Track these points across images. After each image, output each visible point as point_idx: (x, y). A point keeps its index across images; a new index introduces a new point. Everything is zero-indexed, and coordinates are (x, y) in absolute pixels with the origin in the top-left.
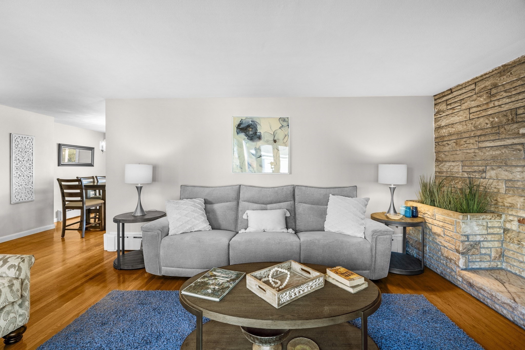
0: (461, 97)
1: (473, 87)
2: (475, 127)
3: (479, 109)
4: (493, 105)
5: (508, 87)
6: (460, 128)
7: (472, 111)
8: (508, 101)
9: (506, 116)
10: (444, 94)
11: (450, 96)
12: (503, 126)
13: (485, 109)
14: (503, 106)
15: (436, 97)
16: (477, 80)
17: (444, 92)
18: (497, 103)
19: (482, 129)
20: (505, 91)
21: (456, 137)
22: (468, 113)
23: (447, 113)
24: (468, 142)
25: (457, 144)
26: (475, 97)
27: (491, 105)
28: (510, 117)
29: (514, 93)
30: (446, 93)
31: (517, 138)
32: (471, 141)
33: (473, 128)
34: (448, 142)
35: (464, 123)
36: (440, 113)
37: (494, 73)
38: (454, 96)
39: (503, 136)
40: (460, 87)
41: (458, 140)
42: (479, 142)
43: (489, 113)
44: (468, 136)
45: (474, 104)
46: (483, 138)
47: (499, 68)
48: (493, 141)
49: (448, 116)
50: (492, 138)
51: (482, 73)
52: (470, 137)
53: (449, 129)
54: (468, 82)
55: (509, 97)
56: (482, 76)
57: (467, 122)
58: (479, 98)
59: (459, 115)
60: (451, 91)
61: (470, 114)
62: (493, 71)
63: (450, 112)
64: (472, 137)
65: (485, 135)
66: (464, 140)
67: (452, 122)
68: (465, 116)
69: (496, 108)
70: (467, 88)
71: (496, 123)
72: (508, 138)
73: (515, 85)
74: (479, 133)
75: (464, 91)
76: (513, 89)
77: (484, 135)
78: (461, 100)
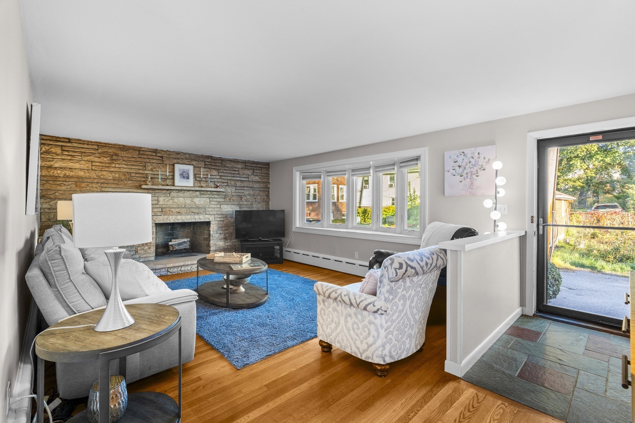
0: (83, 150)
1: (96, 147)
2: (97, 176)
3: (103, 165)
4: (114, 166)
5: (125, 159)
6: (81, 174)
7: (94, 164)
8: (126, 167)
9: (125, 175)
10: (58, 139)
11: (69, 144)
12: (122, 181)
13: (108, 167)
14: (122, 168)
15: (45, 138)
16: (101, 145)
17: (58, 137)
18: (117, 166)
19: (105, 179)
20: (124, 161)
21: (76, 180)
22: (91, 164)
23: (63, 157)
24: (90, 186)
25: (76, 186)
26: (97, 155)
27: (113, 165)
28: (128, 177)
29: (129, 163)
30: (62, 140)
31: (131, 189)
32: (94, 185)
33: (95, 177)
34: (64, 183)
35: (86, 171)
36: (51, 155)
37: (116, 146)
38: (74, 146)
39: (122, 186)
40: (82, 142)
41: (78, 183)
42: (101, 187)
43: (111, 170)
44: (90, 181)
45: (96, 159)
46: (105, 185)
47: (120, 145)
48: (115, 188)
49: (65, 160)
50: (114, 186)
51: (106, 142)
52: (92, 183)
53: (67, 172)
54: (91, 142)
55: (127, 165)
56: (105, 144)
57: (89, 171)
58: (103, 158)
59: (80, 163)
60: (69, 140)
61: (92, 165)
62: (115, 145)
63: (69, 158)
64: (94, 183)
65: (107, 184)
66: (86, 184)
67: (70, 167)
68: (87, 165)
69: (116, 168)
70: (89, 146)
71: (116, 177)
72: (126, 188)
73: (130, 159)
74: (102, 181)
75: (86, 146)
76: (128, 161)
77: (106, 183)
78: (82, 152)
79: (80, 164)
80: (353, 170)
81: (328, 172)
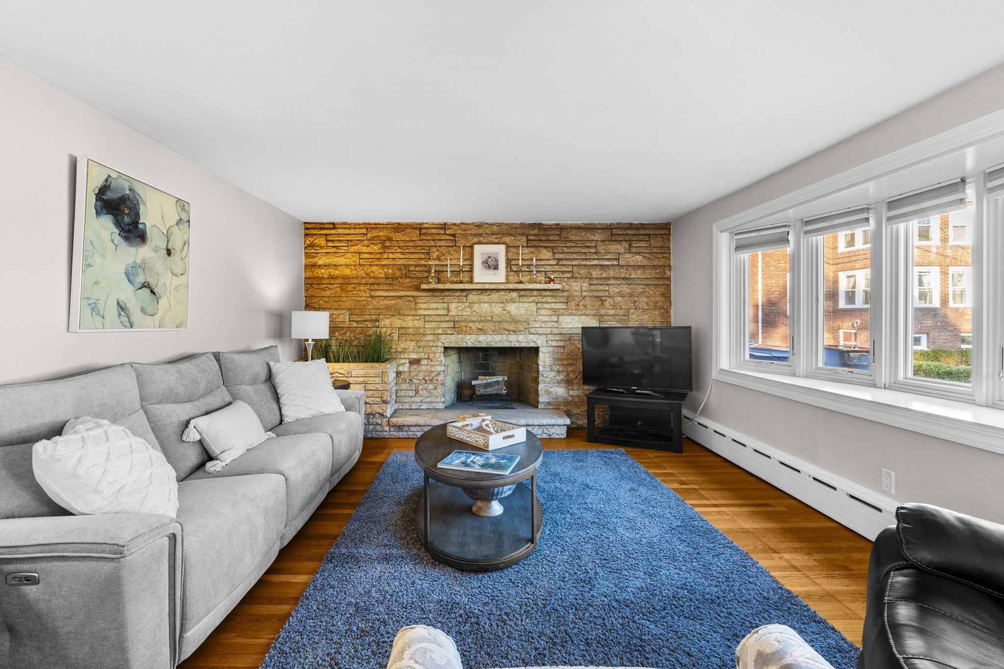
0: (349, 238)
1: (364, 231)
2: (366, 274)
3: (372, 256)
4: (387, 257)
5: (401, 244)
6: (347, 272)
7: (362, 256)
8: (402, 256)
9: (400, 269)
10: (322, 226)
11: (333, 232)
12: (397, 279)
13: (379, 259)
14: (396, 260)
15: (309, 226)
16: (370, 226)
17: (322, 224)
18: (391, 256)
19: (375, 278)
20: (399, 247)
21: (342, 282)
22: (358, 258)
23: (328, 250)
24: (357, 289)
25: (342, 290)
26: (366, 242)
27: (385, 256)
28: (404, 272)
29: (407, 251)
30: (326, 226)
31: (409, 290)
32: (362, 288)
33: (364, 275)
34: (329, 286)
35: (353, 267)
36: (316, 248)
37: (389, 226)
38: (339, 233)
39: (397, 287)
40: (348, 226)
41: (344, 285)
42: (371, 290)
43: (383, 263)
44: (357, 282)
45: (365, 249)
46: (376, 287)
47: (394, 224)
48: (387, 290)
49: (329, 254)
50: (386, 288)
51: (376, 222)
52: (359, 284)
53: (331, 270)
54: (359, 224)
55: (403, 253)
56: (375, 224)
57: (356, 267)
58: (372, 246)
59: (346, 256)
60: (334, 226)
61: (360, 259)
62: (387, 224)
63: (334, 250)
64: (363, 284)
65: (378, 284)
66: (352, 286)
67: (335, 263)
68: (354, 259)
69: (390, 260)
70: (357, 230)
71: (389, 274)
72: (402, 290)
73: (408, 244)
74: (371, 281)
75: (352, 231)
76: (406, 248)
77: (376, 284)
78: (348, 240)
79: (345, 258)
80: (892, 204)
81: (807, 223)
